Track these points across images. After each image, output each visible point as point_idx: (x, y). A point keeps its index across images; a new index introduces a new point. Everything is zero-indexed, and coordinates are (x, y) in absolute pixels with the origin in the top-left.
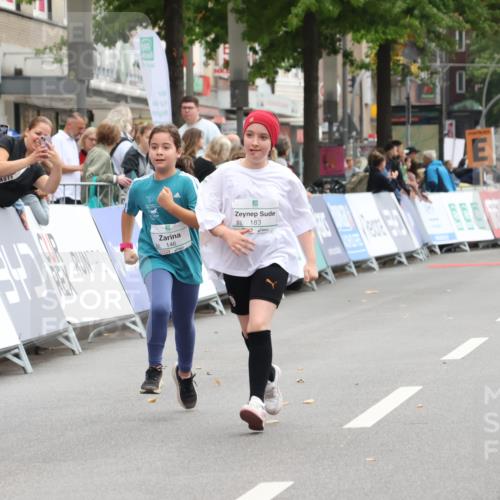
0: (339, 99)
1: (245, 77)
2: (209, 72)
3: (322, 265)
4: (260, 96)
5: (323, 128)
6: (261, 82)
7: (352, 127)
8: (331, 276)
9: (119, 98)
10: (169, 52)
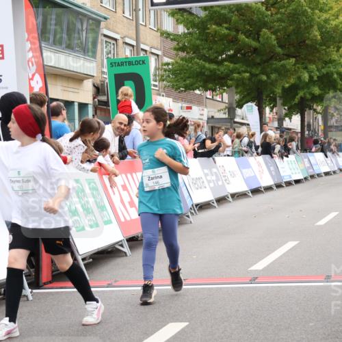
0: (312, 124)
1: (282, 117)
2: (271, 116)
3: (306, 175)
4: (287, 123)
5: (307, 133)
6: (287, 119)
7: (315, 132)
8: (309, 178)
9: (242, 124)
10: (259, 109)
